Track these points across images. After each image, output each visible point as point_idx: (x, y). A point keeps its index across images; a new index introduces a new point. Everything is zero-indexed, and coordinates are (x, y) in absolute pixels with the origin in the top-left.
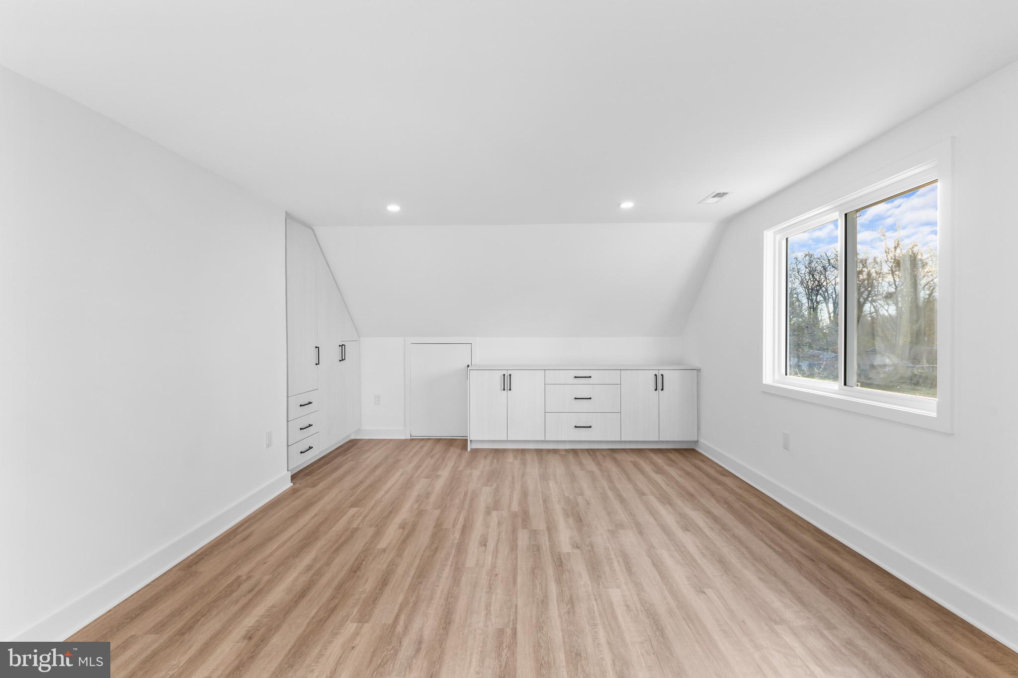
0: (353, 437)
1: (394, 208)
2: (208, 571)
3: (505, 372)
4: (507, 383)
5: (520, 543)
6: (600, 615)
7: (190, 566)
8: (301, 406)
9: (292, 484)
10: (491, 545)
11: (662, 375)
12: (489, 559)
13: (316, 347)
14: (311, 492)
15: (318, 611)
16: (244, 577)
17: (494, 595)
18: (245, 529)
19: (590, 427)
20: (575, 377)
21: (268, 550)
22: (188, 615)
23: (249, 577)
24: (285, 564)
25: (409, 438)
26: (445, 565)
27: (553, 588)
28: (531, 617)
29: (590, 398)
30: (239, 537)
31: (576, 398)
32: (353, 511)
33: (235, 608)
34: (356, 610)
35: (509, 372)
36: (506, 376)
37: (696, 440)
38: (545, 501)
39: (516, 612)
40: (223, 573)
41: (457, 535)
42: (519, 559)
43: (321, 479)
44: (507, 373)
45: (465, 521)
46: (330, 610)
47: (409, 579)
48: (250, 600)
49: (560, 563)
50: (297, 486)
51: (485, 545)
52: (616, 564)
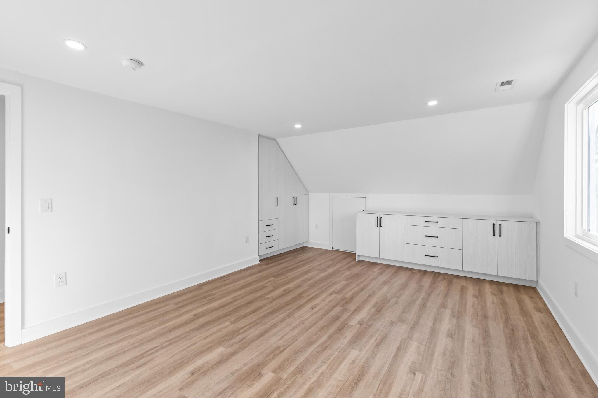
0: (305, 245)
1: (298, 126)
2: (205, 288)
3: (378, 216)
4: (379, 222)
5: (331, 313)
6: (333, 360)
7: (201, 286)
8: (266, 226)
9: (260, 262)
10: (315, 310)
11: (500, 225)
12: (309, 315)
13: (277, 198)
14: (265, 267)
15: (222, 314)
16: (212, 294)
17: (292, 332)
18: (228, 277)
19: (437, 257)
20: (426, 222)
21: (228, 287)
22: (188, 302)
23: (214, 295)
24: (228, 293)
25: (331, 249)
26: (285, 312)
27: (324, 339)
28: (298, 347)
29: (437, 237)
30: (225, 279)
31: (426, 236)
32: (273, 278)
33: (201, 304)
34: (235, 318)
35: (381, 216)
36: (378, 218)
37: (536, 280)
38: (370, 296)
39: (294, 342)
40: (208, 291)
41: (305, 300)
42: (321, 321)
43: (273, 262)
44: (379, 216)
45: (316, 295)
46: (226, 315)
47: (265, 313)
48: (207, 303)
49: (341, 329)
50: (262, 263)
51: (313, 309)
52: (374, 339)
